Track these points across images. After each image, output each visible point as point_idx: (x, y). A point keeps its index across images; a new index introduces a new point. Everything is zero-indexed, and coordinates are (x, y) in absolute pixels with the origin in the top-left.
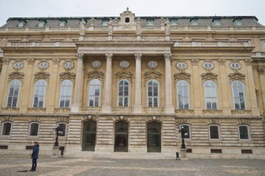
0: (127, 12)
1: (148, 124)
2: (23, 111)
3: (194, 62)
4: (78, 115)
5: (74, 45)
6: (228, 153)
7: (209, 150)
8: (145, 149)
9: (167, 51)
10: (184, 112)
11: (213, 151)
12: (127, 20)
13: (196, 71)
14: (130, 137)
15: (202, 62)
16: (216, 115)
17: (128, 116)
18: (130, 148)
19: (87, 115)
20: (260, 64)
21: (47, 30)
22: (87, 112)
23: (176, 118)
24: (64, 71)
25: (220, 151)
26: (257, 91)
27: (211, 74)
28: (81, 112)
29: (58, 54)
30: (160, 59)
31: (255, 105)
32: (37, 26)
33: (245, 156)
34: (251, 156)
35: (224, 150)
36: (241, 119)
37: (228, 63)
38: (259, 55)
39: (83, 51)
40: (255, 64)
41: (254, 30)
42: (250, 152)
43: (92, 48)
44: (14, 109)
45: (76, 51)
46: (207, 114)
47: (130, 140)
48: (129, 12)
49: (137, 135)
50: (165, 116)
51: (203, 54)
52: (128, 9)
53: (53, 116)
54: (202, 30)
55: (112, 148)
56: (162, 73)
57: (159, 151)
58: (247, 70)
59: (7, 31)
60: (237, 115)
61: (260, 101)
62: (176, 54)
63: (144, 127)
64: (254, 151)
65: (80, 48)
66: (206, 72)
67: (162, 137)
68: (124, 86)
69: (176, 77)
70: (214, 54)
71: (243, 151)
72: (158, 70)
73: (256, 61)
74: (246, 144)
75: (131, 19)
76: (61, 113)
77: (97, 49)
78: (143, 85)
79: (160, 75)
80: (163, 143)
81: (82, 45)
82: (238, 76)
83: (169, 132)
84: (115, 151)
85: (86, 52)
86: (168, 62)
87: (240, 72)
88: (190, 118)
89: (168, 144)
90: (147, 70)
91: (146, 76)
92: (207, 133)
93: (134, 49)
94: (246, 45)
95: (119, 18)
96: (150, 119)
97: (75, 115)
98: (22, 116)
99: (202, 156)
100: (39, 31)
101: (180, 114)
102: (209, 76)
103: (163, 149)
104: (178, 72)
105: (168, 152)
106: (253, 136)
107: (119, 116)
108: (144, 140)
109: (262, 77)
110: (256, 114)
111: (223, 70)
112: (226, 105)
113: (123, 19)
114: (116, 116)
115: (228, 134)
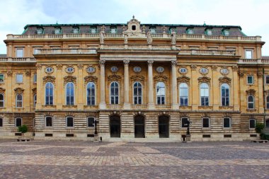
0: (134, 20)
1: (160, 117)
4: (106, 111)
5: (94, 52)
6: (214, 137)
7: (201, 136)
8: (158, 135)
9: (173, 58)
10: (184, 108)
11: (204, 136)
12: (134, 28)
13: (194, 75)
15: (199, 68)
16: (208, 110)
17: (144, 111)
18: (146, 135)
19: (113, 111)
20: (241, 69)
21: (65, 37)
22: (112, 109)
23: (180, 112)
24: (88, 75)
25: (209, 136)
27: (206, 78)
28: (107, 109)
29: (81, 60)
30: (168, 66)
33: (226, 139)
34: (230, 139)
35: (212, 136)
36: (226, 113)
37: (219, 68)
38: (241, 62)
39: (104, 58)
41: (239, 39)
42: (230, 136)
43: (111, 56)
45: (98, 57)
46: (202, 110)
47: (146, 129)
48: (136, 20)
49: (151, 125)
50: (173, 111)
51: (200, 61)
52: (134, 17)
53: (83, 112)
54: (198, 39)
55: (133, 135)
56: (168, 77)
57: (167, 136)
58: (233, 75)
59: (29, 38)
60: (223, 110)
62: (180, 61)
64: (233, 136)
65: (101, 56)
66: (202, 76)
67: (170, 127)
68: (138, 87)
69: (179, 80)
70: (209, 61)
71: (225, 136)
72: (165, 75)
73: (240, 66)
74: (228, 130)
75: (138, 27)
76: (89, 109)
77: (116, 56)
78: (154, 87)
79: (167, 78)
80: (170, 131)
81: (104, 53)
82: (227, 80)
83: (175, 122)
84: (135, 137)
85: (107, 59)
86: (174, 69)
87: (228, 77)
88: (189, 112)
89: (175, 132)
90: (156, 74)
91: (155, 79)
92: (200, 123)
93: (147, 56)
95: (126, 25)
96: (161, 114)
97: (103, 111)
98: (59, 111)
99: (197, 140)
101: (182, 110)
103: (171, 135)
104: (180, 76)
105: (174, 138)
106: (233, 125)
107: (138, 111)
108: (157, 129)
109: (242, 80)
110: (237, 109)
111: (216, 75)
112: (216, 103)
113: (130, 27)
114: (135, 111)
115: (216, 124)
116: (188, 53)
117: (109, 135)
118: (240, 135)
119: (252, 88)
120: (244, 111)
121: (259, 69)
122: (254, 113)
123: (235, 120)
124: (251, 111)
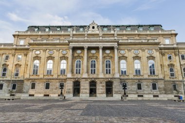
1: (107, 82)
2: (41, 76)
3: (129, 50)
5: (67, 41)
6: (146, 97)
7: (136, 96)
8: (105, 95)
9: (115, 45)
10: (124, 76)
11: (139, 96)
12: (93, 28)
13: (130, 55)
14: (97, 89)
15: (133, 50)
16: (141, 77)
17: (96, 79)
18: (97, 95)
20: (163, 51)
21: (51, 33)
22: (75, 77)
23: (120, 79)
24: (62, 55)
25: (142, 96)
26: (161, 65)
28: (72, 77)
29: (58, 46)
30: (112, 49)
31: (160, 72)
32: (45, 31)
33: (155, 98)
34: (158, 99)
35: (145, 96)
36: (153, 79)
37: (146, 50)
38: (162, 46)
39: (72, 45)
40: (160, 51)
41: (160, 32)
43: (77, 44)
44: (37, 75)
45: (68, 45)
46: (136, 77)
47: (97, 91)
48: (94, 23)
49: (101, 88)
50: (115, 78)
51: (134, 46)
52: (93, 21)
53: (57, 79)
54: (133, 33)
55: (88, 95)
57: (112, 96)
58: (157, 54)
59: (29, 33)
60: (151, 77)
61: (163, 70)
62: (120, 46)
63: (104, 84)
64: (159, 96)
65: (70, 44)
66: (135, 56)
67: (114, 89)
68: (93, 63)
69: (120, 58)
70: (139, 46)
71: (154, 96)
72: (111, 55)
73: (161, 49)
74: (156, 92)
75: (96, 27)
76: (61, 77)
77: (80, 44)
78: (103, 63)
79: (112, 57)
80: (114, 92)
81: (72, 42)
82: (152, 58)
83: (117, 87)
84: (90, 96)
85: (74, 46)
86: (116, 51)
87: (153, 55)
88: (127, 79)
89: (117, 93)
90: (105, 55)
91: (104, 58)
92: (135, 87)
93: (99, 44)
94: (156, 41)
95: (89, 26)
96: (107, 80)
97: (69, 78)
98: (41, 79)
99: (133, 99)
100: (46, 34)
101: (122, 77)
102: (137, 57)
103: (114, 95)
104: (121, 55)
105: (117, 97)
106: (159, 88)
107: (92, 78)
108: (104, 91)
109: (164, 58)
110: (161, 77)
111: (144, 55)
112: (146, 73)
113: (91, 27)
114: (90, 78)
115: (146, 87)
116: (126, 41)
117: (72, 95)
118: (165, 95)
119: (172, 63)
120: (167, 78)
121: (175, 50)
122: (175, 80)
123: (160, 85)
124: (173, 78)
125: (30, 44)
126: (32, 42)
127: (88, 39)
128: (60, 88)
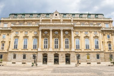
0: (56, 12)
1: (66, 54)
2: (20, 50)
3: (81, 32)
4: (41, 52)
5: (37, 25)
6: (93, 64)
7: (86, 63)
8: (65, 63)
9: (72, 28)
10: (78, 50)
11: (88, 63)
15: (84, 32)
16: (89, 51)
17: (58, 52)
18: (59, 63)
22: (44, 51)
23: (76, 52)
24: (34, 35)
25: (90, 63)
26: (103, 42)
29: (31, 29)
30: (70, 31)
31: (102, 47)
32: (21, 17)
33: (98, 65)
34: (100, 65)
37: (93, 32)
38: (104, 29)
41: (102, 19)
42: (100, 63)
43: (45, 27)
44: (17, 49)
45: (38, 28)
46: (86, 51)
47: (59, 60)
48: (57, 12)
49: (62, 58)
50: (72, 52)
51: (84, 29)
52: (56, 10)
53: (31, 52)
55: (53, 63)
56: (70, 36)
58: (100, 35)
59: (10, 19)
60: (96, 51)
61: (104, 45)
62: (75, 29)
63: (64, 56)
65: (40, 27)
66: (86, 36)
67: (71, 59)
68: (56, 41)
69: (75, 38)
70: (88, 29)
71: (98, 63)
73: (103, 31)
74: (99, 60)
75: (58, 14)
76: (34, 51)
77: (47, 27)
80: (71, 61)
82: (97, 37)
85: (42, 29)
86: (72, 32)
87: (97, 35)
88: (80, 52)
90: (64, 35)
91: (64, 37)
92: (86, 57)
93: (60, 27)
94: (99, 26)
95: (53, 14)
97: (39, 52)
98: (20, 52)
100: (23, 19)
102: (87, 37)
103: (71, 63)
104: (76, 36)
105: (73, 64)
106: (101, 58)
108: (65, 60)
109: (105, 37)
110: (102, 50)
111: (92, 35)
112: (92, 47)
113: (55, 14)
114: (54, 52)
115: (93, 57)
116: (79, 26)
117: (42, 63)
119: (110, 40)
120: (107, 51)
122: (112, 52)
123: (102, 55)
124: (110, 51)
125: (12, 27)
126: (13, 25)
127: (53, 24)
128: (33, 59)
